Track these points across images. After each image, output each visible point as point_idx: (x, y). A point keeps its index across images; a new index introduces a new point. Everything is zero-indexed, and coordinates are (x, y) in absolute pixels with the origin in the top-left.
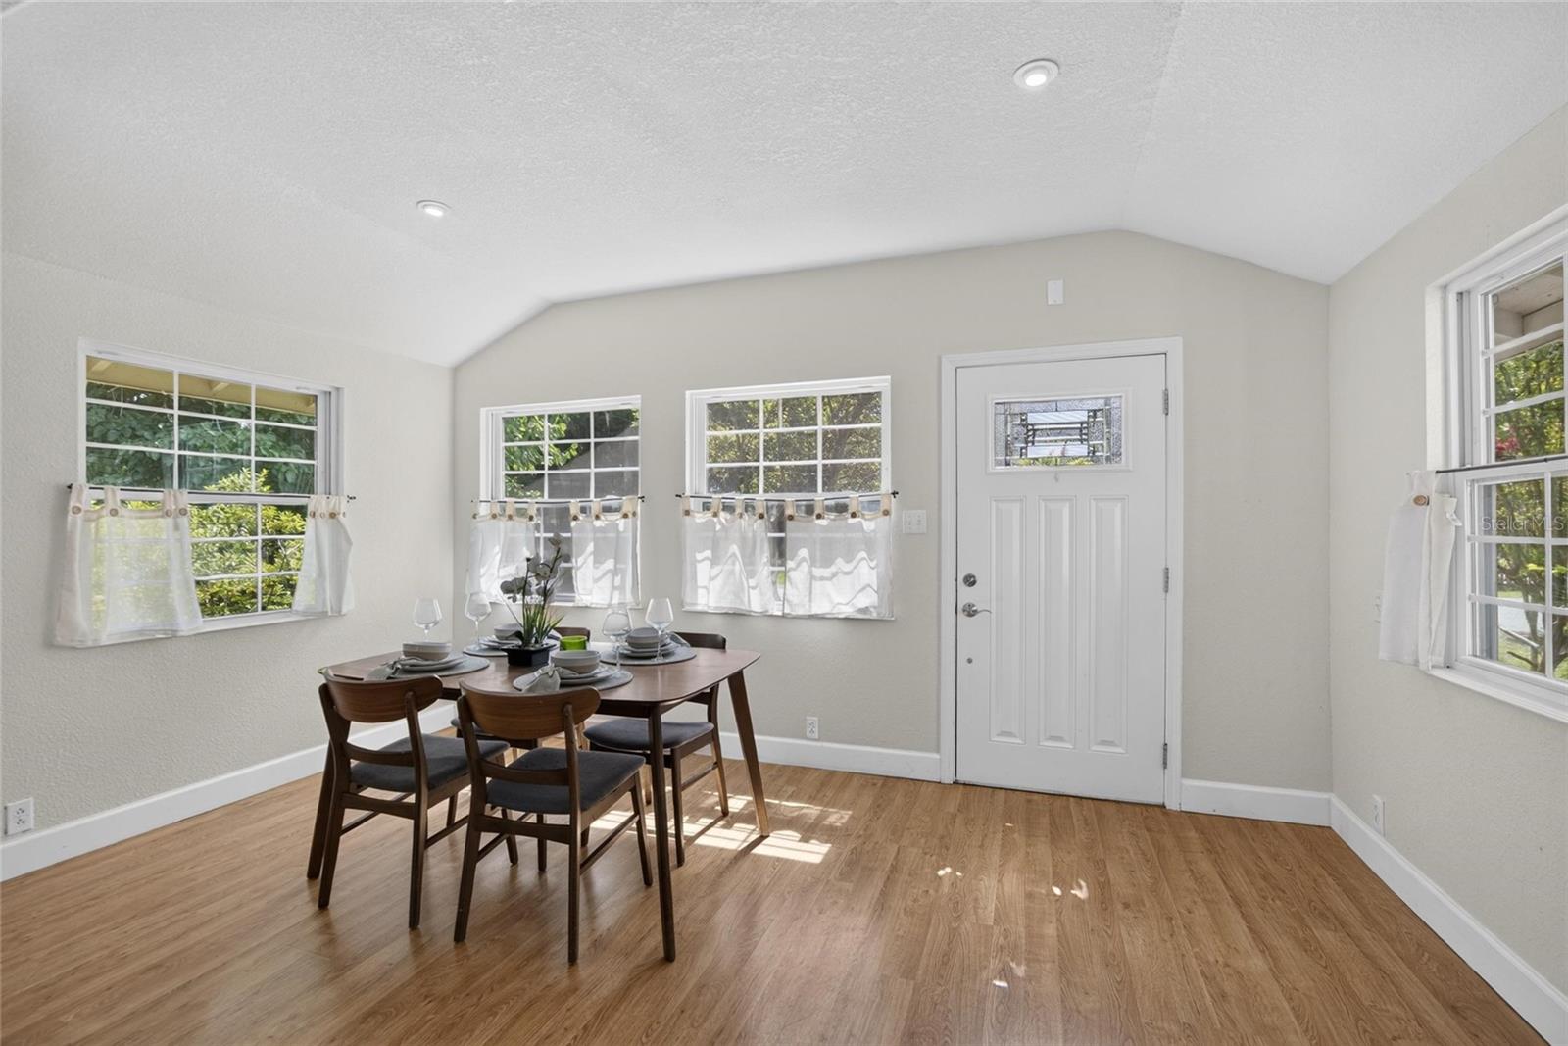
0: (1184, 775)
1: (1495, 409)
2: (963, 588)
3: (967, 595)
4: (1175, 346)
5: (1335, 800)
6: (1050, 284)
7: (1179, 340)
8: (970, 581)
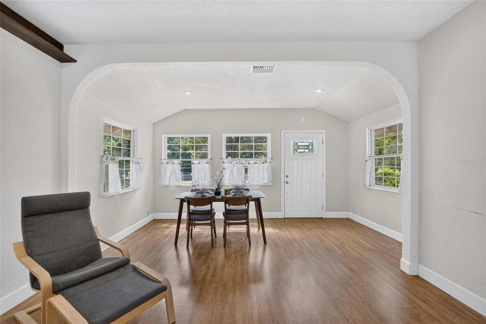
0: (326, 211)
1: (375, 148)
2: (286, 178)
3: (287, 179)
4: (324, 131)
5: (350, 213)
6: (302, 118)
7: (325, 131)
8: (287, 176)
